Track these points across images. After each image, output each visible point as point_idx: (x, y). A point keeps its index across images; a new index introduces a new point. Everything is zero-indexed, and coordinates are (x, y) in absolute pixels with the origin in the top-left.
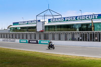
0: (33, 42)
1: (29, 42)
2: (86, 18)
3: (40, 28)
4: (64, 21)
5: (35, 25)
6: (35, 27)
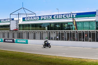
0: (8, 41)
2: (64, 17)
3: (13, 27)
4: (40, 19)
5: (8, 24)
6: (9, 26)
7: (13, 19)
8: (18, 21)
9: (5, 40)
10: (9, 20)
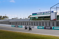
0: (48, 28)
1: (45, 28)
3: (53, 17)
5: (49, 15)
6: (49, 17)
7: (53, 12)
8: (56, 13)
9: (45, 27)
10: (50, 13)
